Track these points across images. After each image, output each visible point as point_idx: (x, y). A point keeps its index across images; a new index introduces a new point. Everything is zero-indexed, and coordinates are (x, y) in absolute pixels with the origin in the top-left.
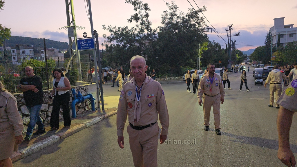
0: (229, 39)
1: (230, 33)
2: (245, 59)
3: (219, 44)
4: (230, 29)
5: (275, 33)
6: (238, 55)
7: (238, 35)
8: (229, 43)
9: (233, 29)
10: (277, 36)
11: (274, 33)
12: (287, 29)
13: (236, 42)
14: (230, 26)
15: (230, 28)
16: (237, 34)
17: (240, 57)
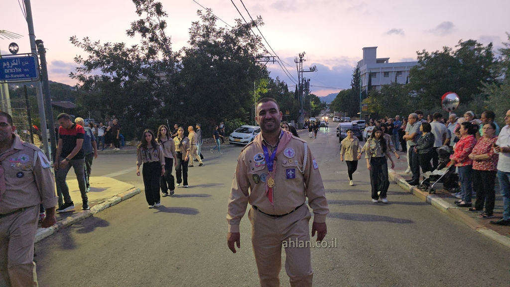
0: (301, 76)
1: (301, 67)
2: (323, 109)
3: (285, 84)
4: (301, 61)
5: (365, 70)
6: (313, 102)
7: (313, 71)
8: (301, 83)
9: (305, 60)
10: (367, 75)
11: (363, 69)
12: (380, 65)
13: (310, 82)
14: (301, 56)
15: (301, 58)
16: (313, 69)
17: (316, 106)
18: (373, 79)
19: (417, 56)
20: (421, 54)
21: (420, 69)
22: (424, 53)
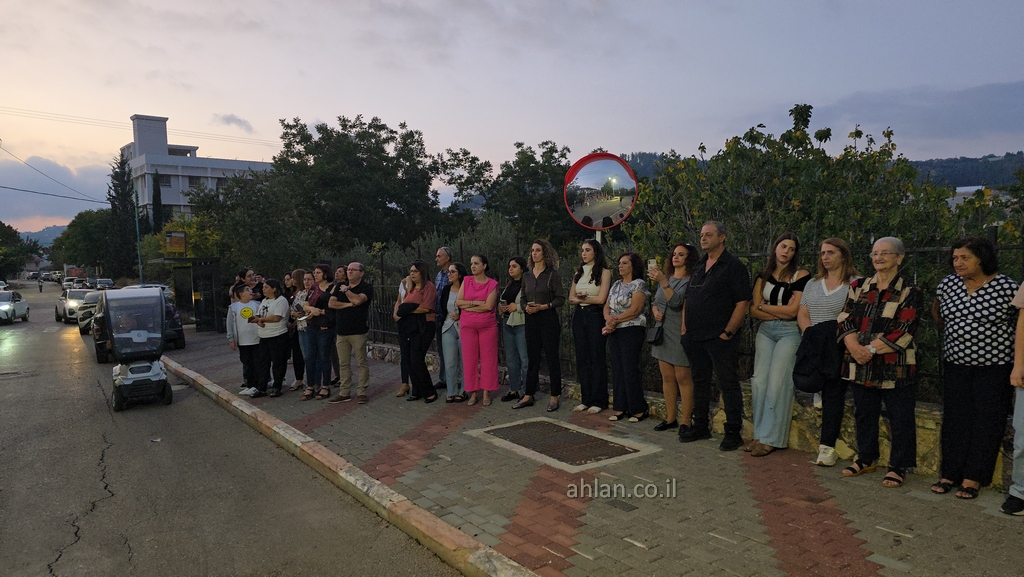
5: (142, 167)
10: (149, 180)
12: (178, 160)
18: (163, 190)
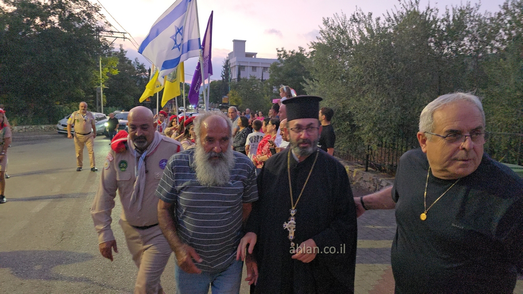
5: (235, 62)
12: (249, 59)
18: (241, 72)
19: (277, 52)
20: (280, 51)
21: (279, 66)
22: (282, 51)
